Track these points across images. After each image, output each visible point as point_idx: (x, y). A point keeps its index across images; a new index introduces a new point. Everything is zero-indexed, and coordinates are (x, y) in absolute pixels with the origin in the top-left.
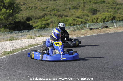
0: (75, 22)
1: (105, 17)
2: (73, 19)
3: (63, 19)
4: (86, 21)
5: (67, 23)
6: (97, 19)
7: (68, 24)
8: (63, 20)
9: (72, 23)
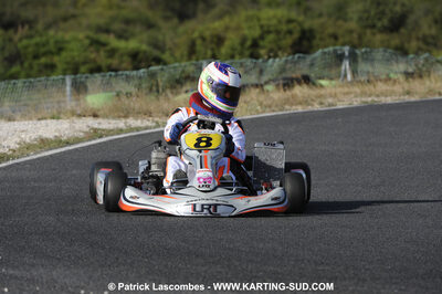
0: (102, 53)
1: (257, 33)
2: (88, 37)
3: (37, 39)
4: (156, 53)
5: (56, 59)
6: (219, 40)
7: (60, 66)
8: (37, 45)
9: (84, 63)
